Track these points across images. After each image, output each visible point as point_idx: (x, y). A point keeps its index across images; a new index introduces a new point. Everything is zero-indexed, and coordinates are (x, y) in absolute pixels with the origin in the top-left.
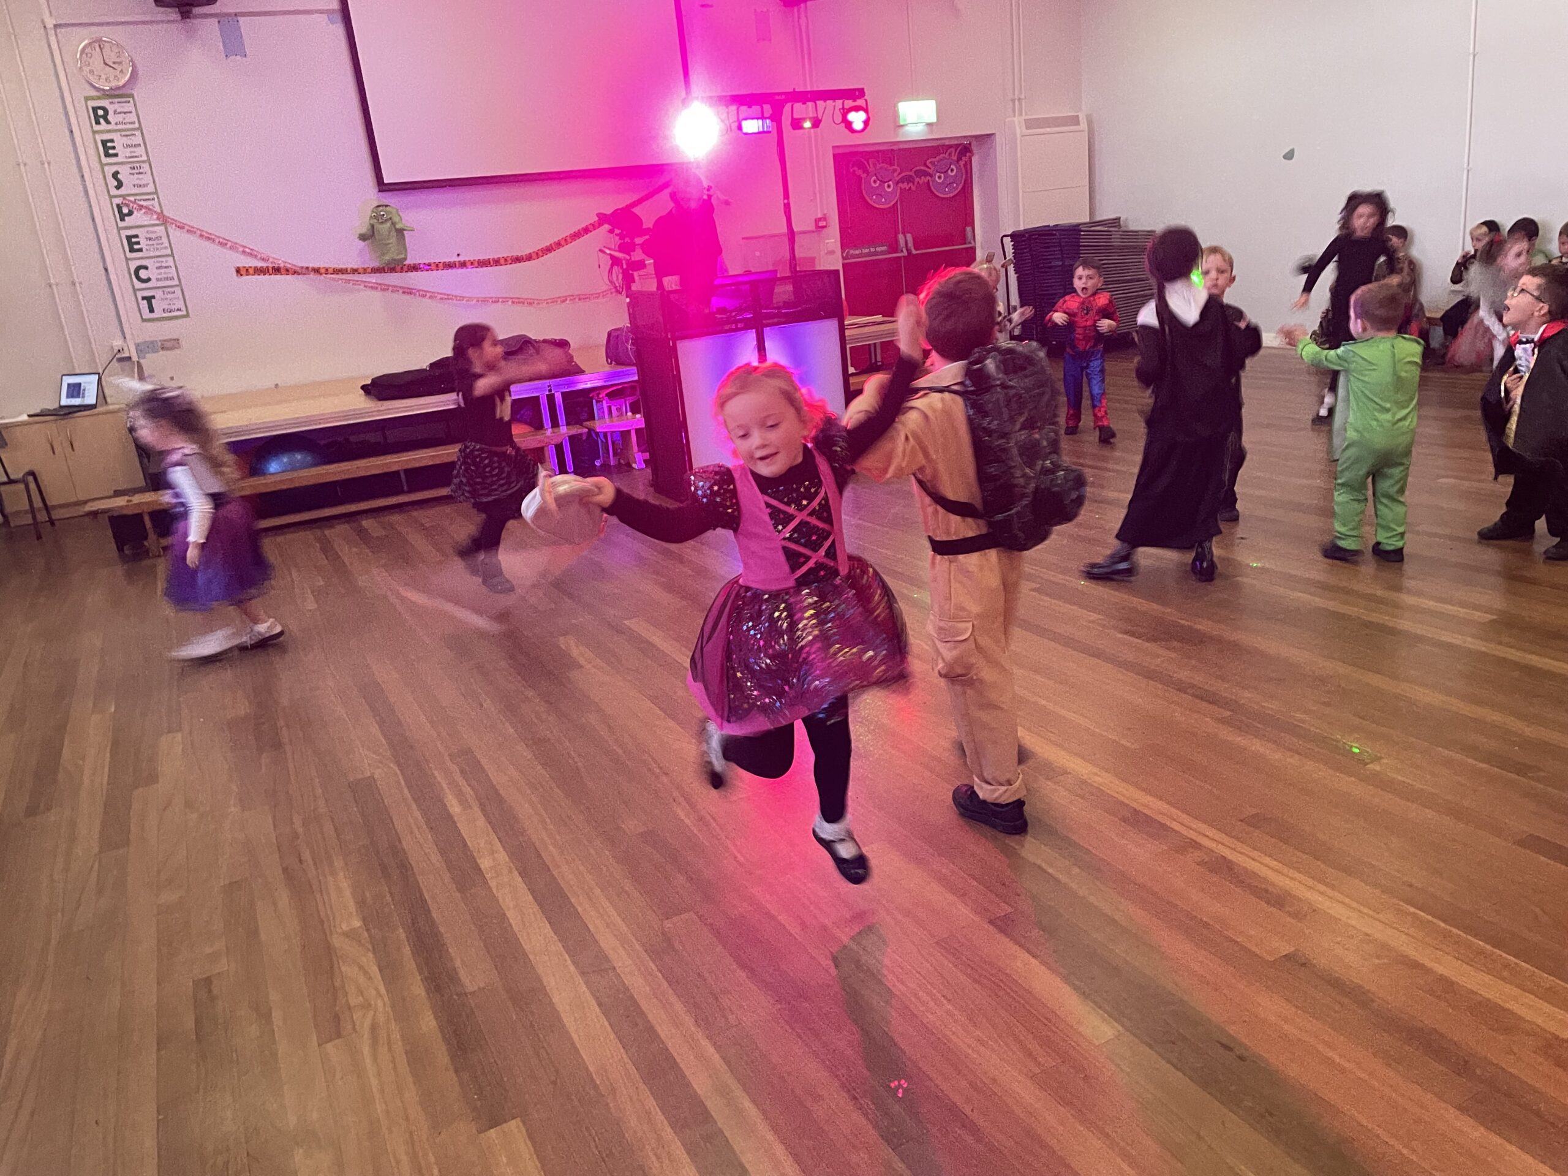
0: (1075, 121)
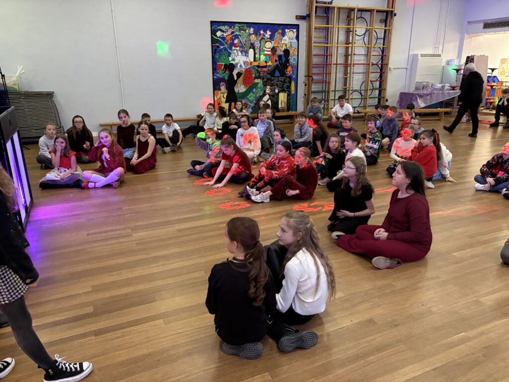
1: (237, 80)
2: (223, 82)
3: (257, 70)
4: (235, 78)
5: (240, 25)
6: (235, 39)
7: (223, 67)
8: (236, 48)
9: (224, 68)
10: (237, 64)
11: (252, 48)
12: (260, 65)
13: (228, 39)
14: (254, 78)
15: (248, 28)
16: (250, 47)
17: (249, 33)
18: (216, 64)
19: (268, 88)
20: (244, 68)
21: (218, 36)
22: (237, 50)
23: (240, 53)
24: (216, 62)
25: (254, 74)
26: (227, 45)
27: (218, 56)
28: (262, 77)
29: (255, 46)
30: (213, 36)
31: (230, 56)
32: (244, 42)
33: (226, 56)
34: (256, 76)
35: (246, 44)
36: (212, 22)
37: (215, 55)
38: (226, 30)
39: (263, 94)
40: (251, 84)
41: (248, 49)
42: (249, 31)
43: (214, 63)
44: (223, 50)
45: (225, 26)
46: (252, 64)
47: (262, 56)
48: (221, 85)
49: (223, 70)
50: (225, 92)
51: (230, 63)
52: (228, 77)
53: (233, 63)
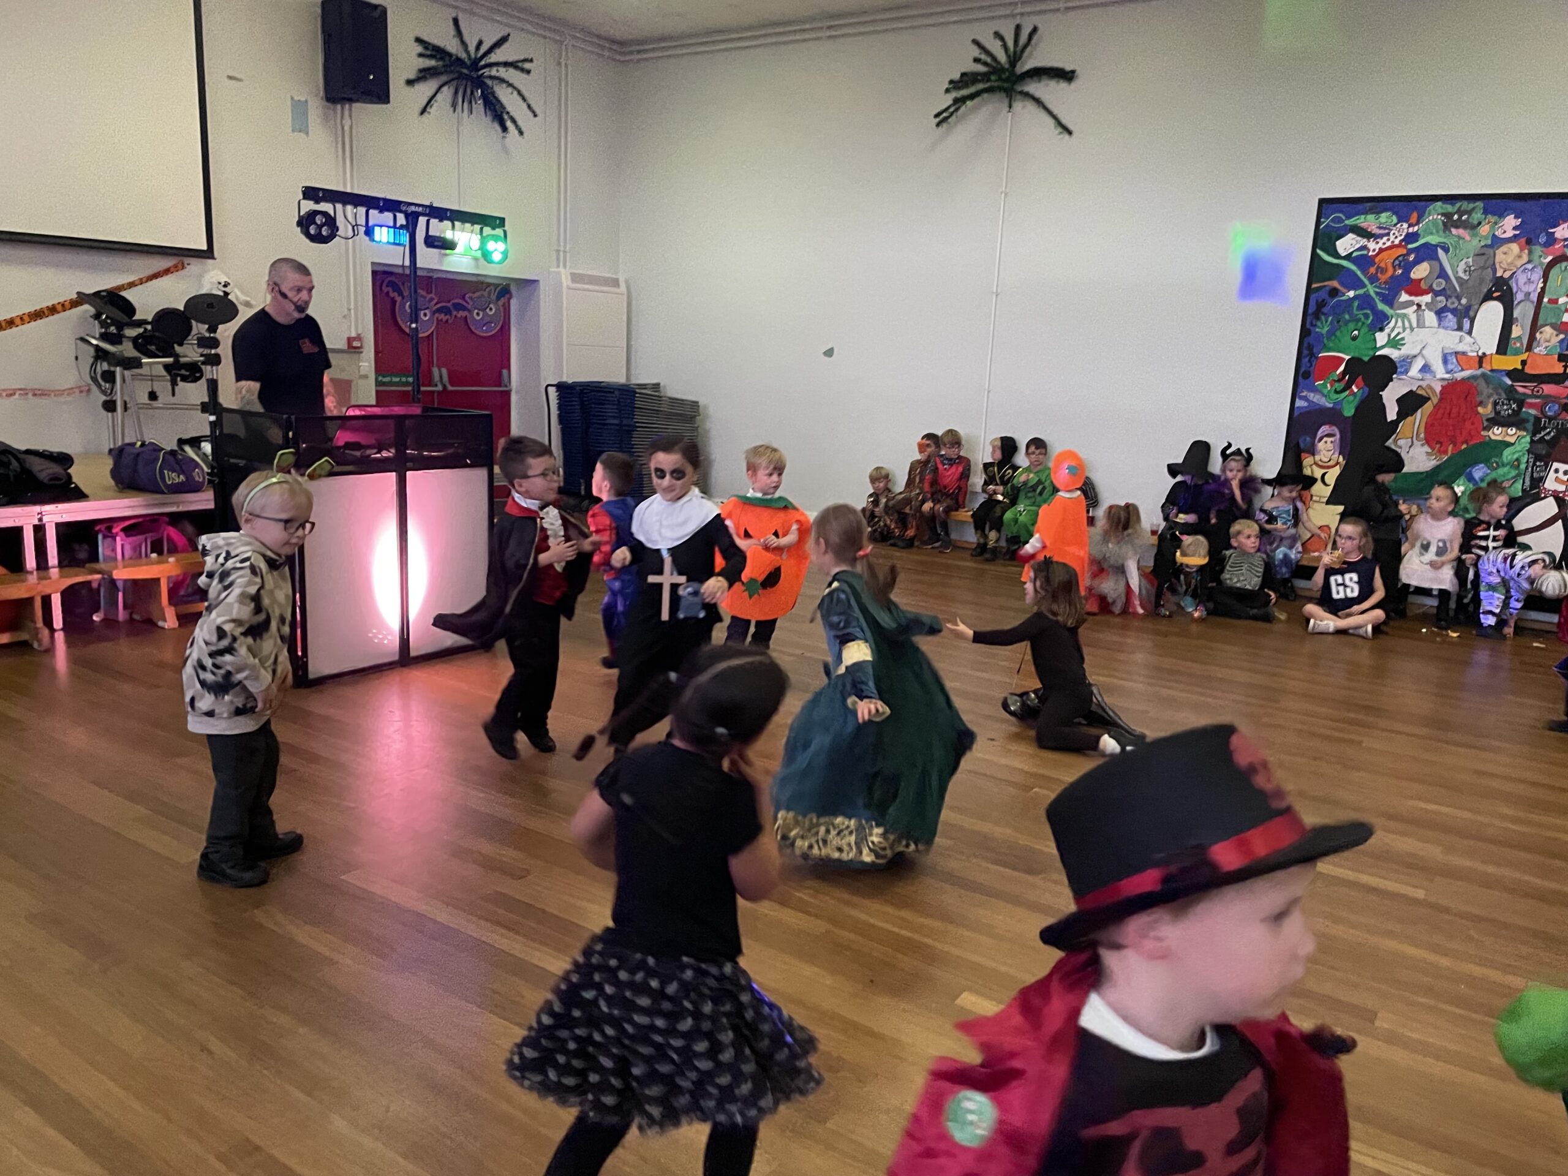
0: (615, 283)
1: (1395, 423)
2: (1331, 423)
3: (1510, 390)
4: (1392, 414)
5: (1449, 208)
6: (1417, 262)
7: (1342, 368)
8: (1416, 299)
9: (1344, 373)
10: (1408, 361)
11: (1496, 299)
12: (1528, 370)
13: (1382, 265)
14: (1488, 420)
15: (1489, 216)
16: (1490, 292)
17: (1494, 235)
18: (1312, 355)
19: (1557, 471)
20: (1443, 379)
21: (1343, 253)
22: (1419, 306)
23: (1430, 317)
24: (1315, 350)
25: (1490, 407)
26: (1375, 287)
27: (1326, 329)
28: (1532, 420)
29: (1515, 290)
30: (1318, 251)
31: (1381, 330)
32: (1461, 274)
33: (1364, 330)
34: (1497, 413)
35: (1471, 283)
36: (1322, 202)
37: (1319, 324)
38: (1380, 228)
39: (1523, 491)
40: (1464, 446)
41: (1475, 302)
42: (1492, 228)
43: (1306, 352)
44: (1356, 304)
45: (1378, 212)
46: (1484, 365)
47: (1548, 330)
48: (1320, 434)
49: (1339, 381)
50: (1332, 463)
51: (1377, 354)
52: (1357, 409)
53: (1393, 357)
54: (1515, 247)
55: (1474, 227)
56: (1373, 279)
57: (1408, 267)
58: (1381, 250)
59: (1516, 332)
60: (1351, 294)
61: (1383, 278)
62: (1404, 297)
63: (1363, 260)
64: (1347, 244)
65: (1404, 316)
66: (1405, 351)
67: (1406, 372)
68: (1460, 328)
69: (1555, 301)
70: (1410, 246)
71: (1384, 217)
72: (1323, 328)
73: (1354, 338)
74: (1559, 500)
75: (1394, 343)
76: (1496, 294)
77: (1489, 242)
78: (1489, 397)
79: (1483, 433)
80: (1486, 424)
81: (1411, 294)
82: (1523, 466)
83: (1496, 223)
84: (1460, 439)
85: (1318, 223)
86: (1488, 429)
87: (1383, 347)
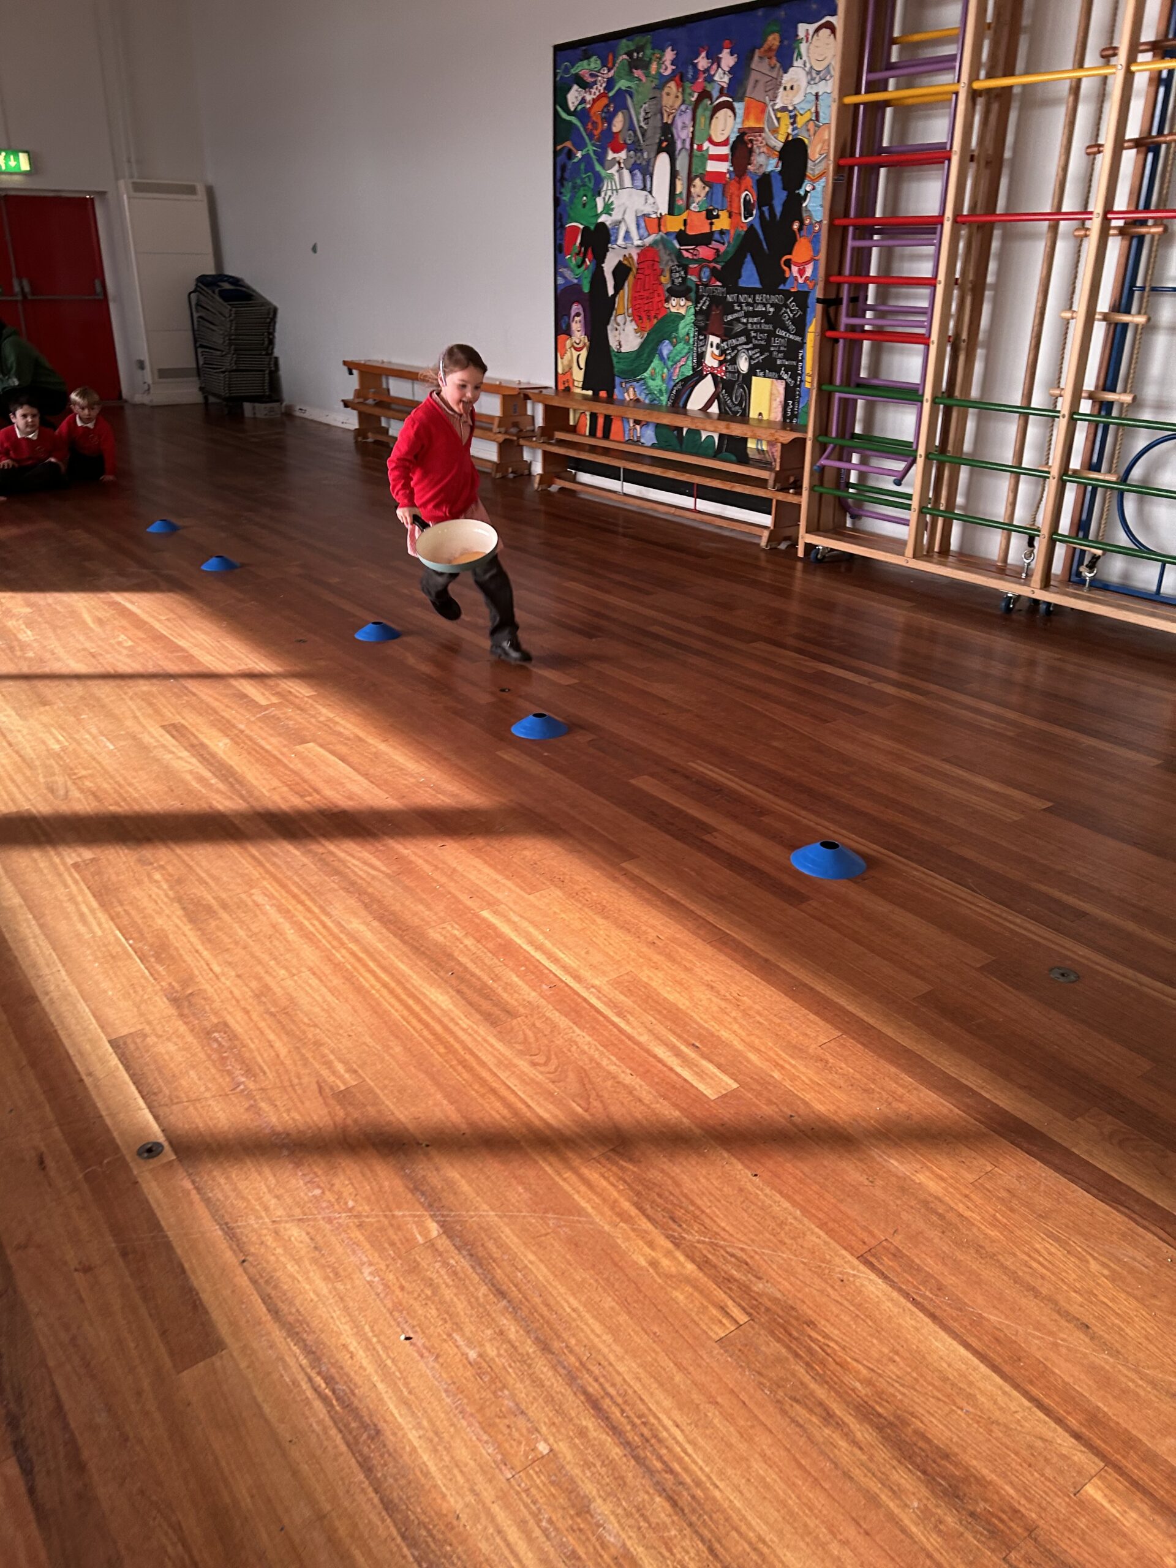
0: (191, 190)
1: (614, 296)
2: (578, 302)
3: (679, 255)
4: (611, 291)
5: (630, 45)
6: (615, 113)
7: (579, 241)
8: (618, 156)
9: (581, 244)
11: (665, 150)
12: (690, 232)
13: (594, 119)
14: (669, 290)
15: (656, 51)
16: (661, 142)
17: (660, 74)
18: (562, 226)
19: (712, 346)
20: (638, 246)
21: (572, 109)
22: (619, 163)
23: (626, 173)
24: (564, 220)
25: (667, 274)
26: (594, 145)
27: (569, 195)
28: (693, 286)
29: (676, 136)
30: (559, 109)
31: (599, 195)
32: (642, 124)
33: (589, 195)
34: (673, 282)
35: (649, 134)
36: (558, 49)
37: (563, 190)
38: (592, 75)
39: (694, 369)
40: (655, 321)
41: (652, 155)
42: (659, 66)
43: (559, 224)
44: (582, 166)
45: (588, 58)
46: (662, 228)
47: (697, 182)
48: (573, 313)
49: (578, 254)
50: (581, 345)
51: (600, 220)
52: (592, 283)
53: (608, 223)
54: (672, 85)
55: (645, 65)
56: (591, 136)
57: (609, 118)
58: (594, 101)
59: (680, 187)
60: (579, 155)
61: (597, 133)
62: (611, 155)
63: (583, 114)
64: (574, 97)
65: (611, 176)
66: (616, 215)
67: (616, 240)
68: (644, 189)
69: (700, 147)
70: (611, 94)
71: (594, 63)
72: (566, 198)
73: (584, 205)
74: (715, 377)
75: (608, 209)
76: (665, 144)
77: (656, 82)
78: (667, 264)
79: (666, 305)
80: (667, 294)
81: (616, 151)
82: (691, 341)
83: (660, 59)
84: (653, 313)
85: (555, 75)
86: (667, 300)
87: (602, 213)
